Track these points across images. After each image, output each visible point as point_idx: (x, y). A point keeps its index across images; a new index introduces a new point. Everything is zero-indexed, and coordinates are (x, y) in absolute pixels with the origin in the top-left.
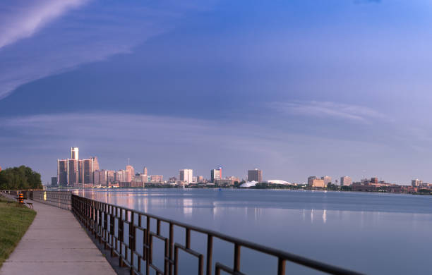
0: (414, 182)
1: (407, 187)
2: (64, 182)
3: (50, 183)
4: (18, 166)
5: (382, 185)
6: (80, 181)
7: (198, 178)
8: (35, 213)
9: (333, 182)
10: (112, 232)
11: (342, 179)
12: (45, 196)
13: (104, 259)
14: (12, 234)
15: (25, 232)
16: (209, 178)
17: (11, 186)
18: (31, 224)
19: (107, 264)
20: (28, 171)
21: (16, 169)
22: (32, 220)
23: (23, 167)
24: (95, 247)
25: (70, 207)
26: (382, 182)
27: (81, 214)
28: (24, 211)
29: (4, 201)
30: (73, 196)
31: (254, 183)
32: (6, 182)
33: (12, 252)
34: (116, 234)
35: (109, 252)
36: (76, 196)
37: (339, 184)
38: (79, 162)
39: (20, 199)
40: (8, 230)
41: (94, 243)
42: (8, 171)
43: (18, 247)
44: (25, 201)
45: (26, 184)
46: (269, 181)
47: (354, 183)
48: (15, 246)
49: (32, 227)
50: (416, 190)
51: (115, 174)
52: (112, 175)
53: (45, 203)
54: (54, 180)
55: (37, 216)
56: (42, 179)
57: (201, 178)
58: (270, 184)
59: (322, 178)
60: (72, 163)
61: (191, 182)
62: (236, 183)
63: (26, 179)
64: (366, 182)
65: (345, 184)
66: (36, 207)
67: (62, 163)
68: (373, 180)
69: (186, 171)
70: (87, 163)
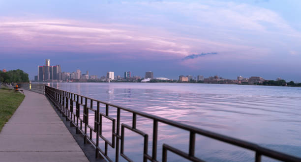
0: (238, 78)
1: (235, 80)
2: (41, 79)
3: (34, 79)
4: (16, 70)
5: (221, 80)
6: (51, 78)
7: (117, 77)
8: (24, 96)
9: (193, 79)
10: (67, 107)
11: (198, 77)
12: (30, 87)
13: (62, 122)
14: (11, 107)
15: (18, 107)
16: (124, 77)
17: (11, 80)
18: (21, 102)
19: (64, 126)
20: (21, 73)
21: (14, 71)
22: (23, 100)
23: (18, 70)
24: (57, 115)
25: (45, 93)
26: (221, 78)
27: (51, 97)
28: (18, 95)
29: (7, 89)
30: (46, 87)
31: (149, 79)
32: (9, 78)
33: (10, 118)
34: (69, 108)
35: (65, 119)
36: (48, 87)
37: (196, 79)
38: (50, 67)
39: (16, 88)
40: (8, 106)
41: (57, 113)
42: (10, 72)
43: (13, 115)
44: (19, 89)
45: (20, 80)
46: (157, 78)
47: (205, 79)
48: (12, 114)
49: (22, 104)
50: (240, 82)
51: (70, 74)
52: (69, 75)
53: (30, 90)
54: (36, 77)
55: (25, 98)
56: (29, 77)
57: (119, 76)
58: (158, 80)
59: (187, 76)
60: (46, 67)
61: (113, 79)
62: (139, 79)
63: (20, 77)
64: (212, 78)
65: (200, 80)
66: (25, 93)
67: (41, 68)
68: (216, 77)
69: (110, 73)
70: (55, 68)
